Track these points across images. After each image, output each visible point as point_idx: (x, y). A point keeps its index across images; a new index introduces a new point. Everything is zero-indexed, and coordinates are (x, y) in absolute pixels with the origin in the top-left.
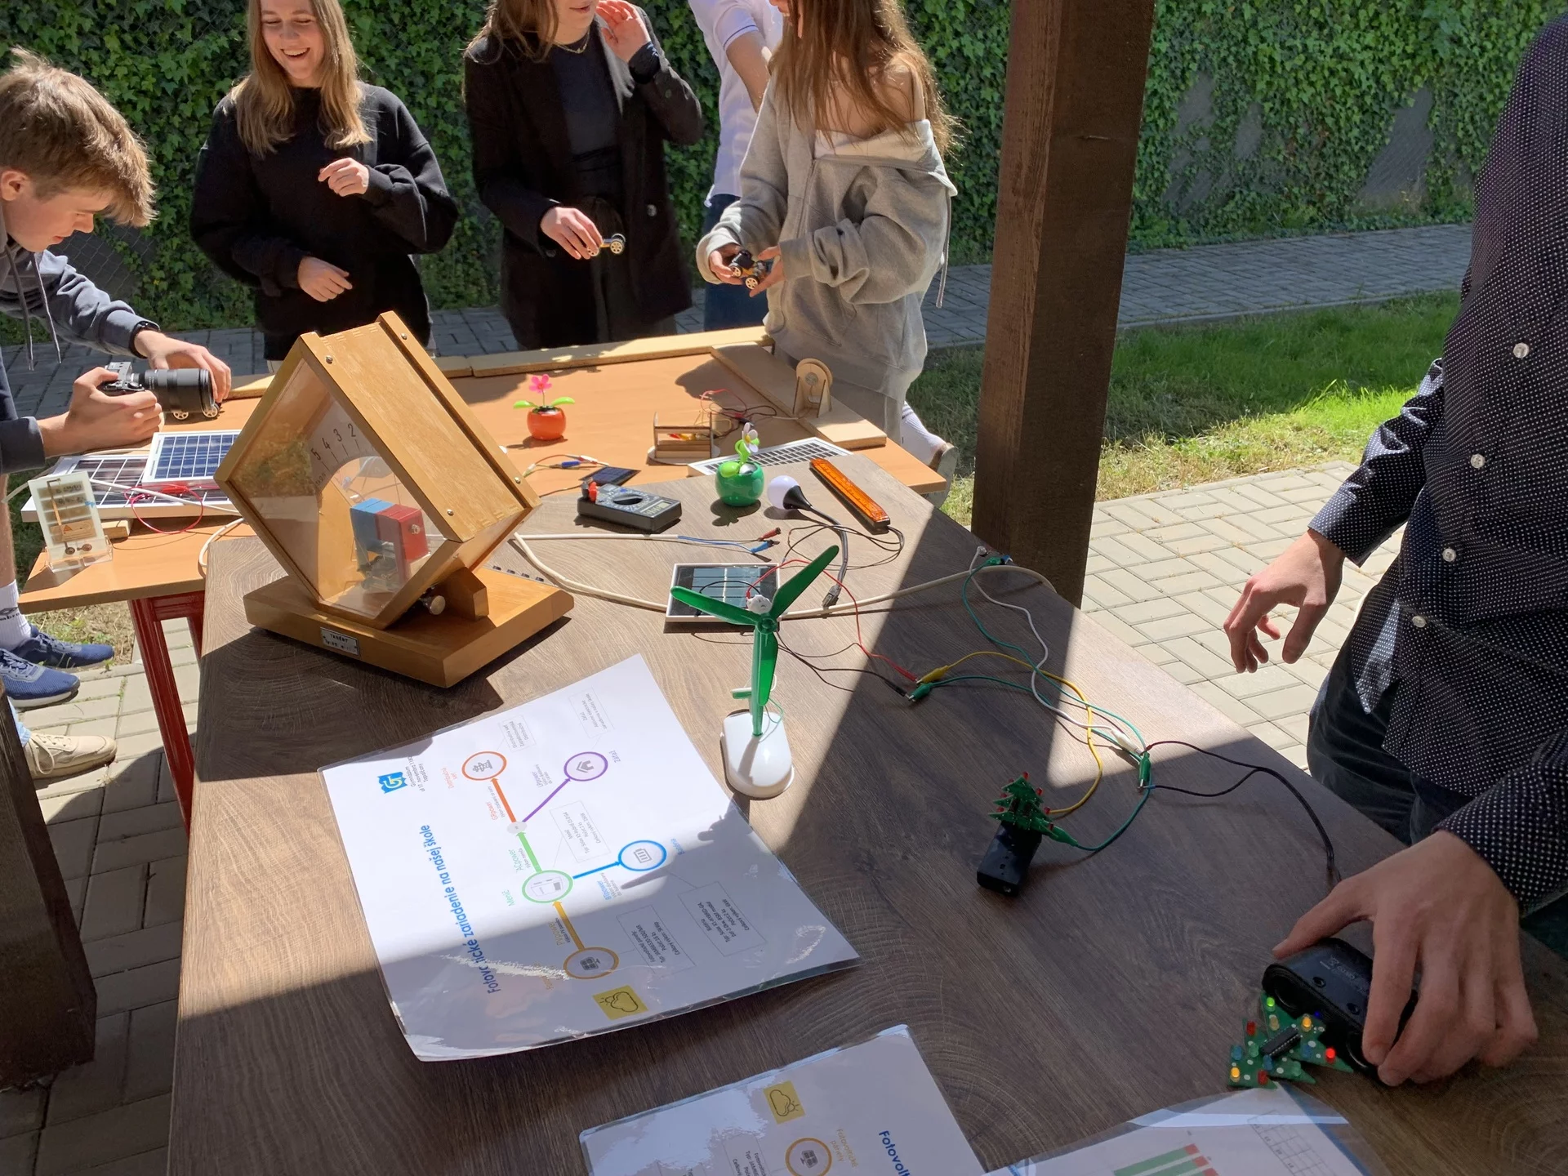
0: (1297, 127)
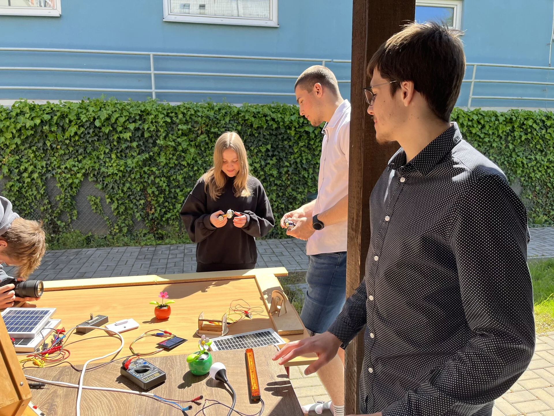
0: (536, 187)
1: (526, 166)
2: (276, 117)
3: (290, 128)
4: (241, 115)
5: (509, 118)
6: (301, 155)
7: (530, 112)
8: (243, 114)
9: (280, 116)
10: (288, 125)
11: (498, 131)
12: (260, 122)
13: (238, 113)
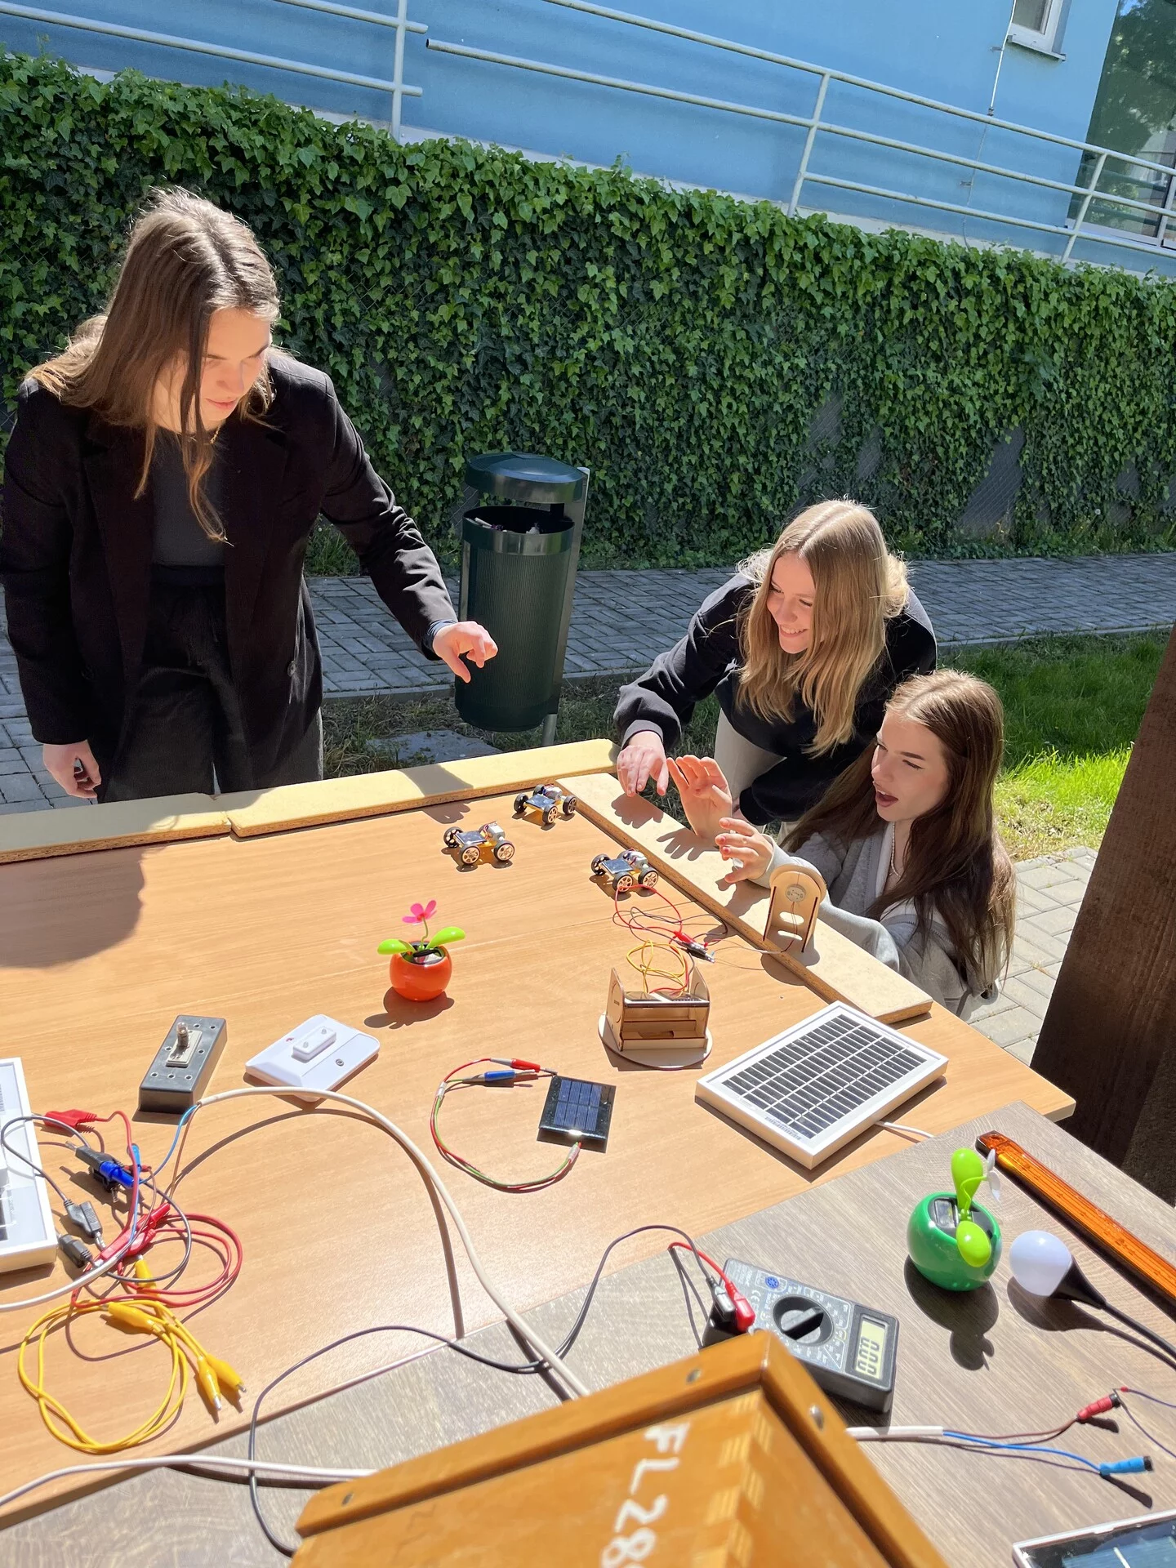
0: (911, 454)
1: (901, 398)
2: (245, 145)
3: (294, 195)
4: (118, 118)
5: (885, 253)
6: (327, 294)
7: (934, 244)
8: (123, 114)
9: (259, 140)
10: (287, 182)
11: (855, 289)
12: (190, 155)
13: (106, 108)
